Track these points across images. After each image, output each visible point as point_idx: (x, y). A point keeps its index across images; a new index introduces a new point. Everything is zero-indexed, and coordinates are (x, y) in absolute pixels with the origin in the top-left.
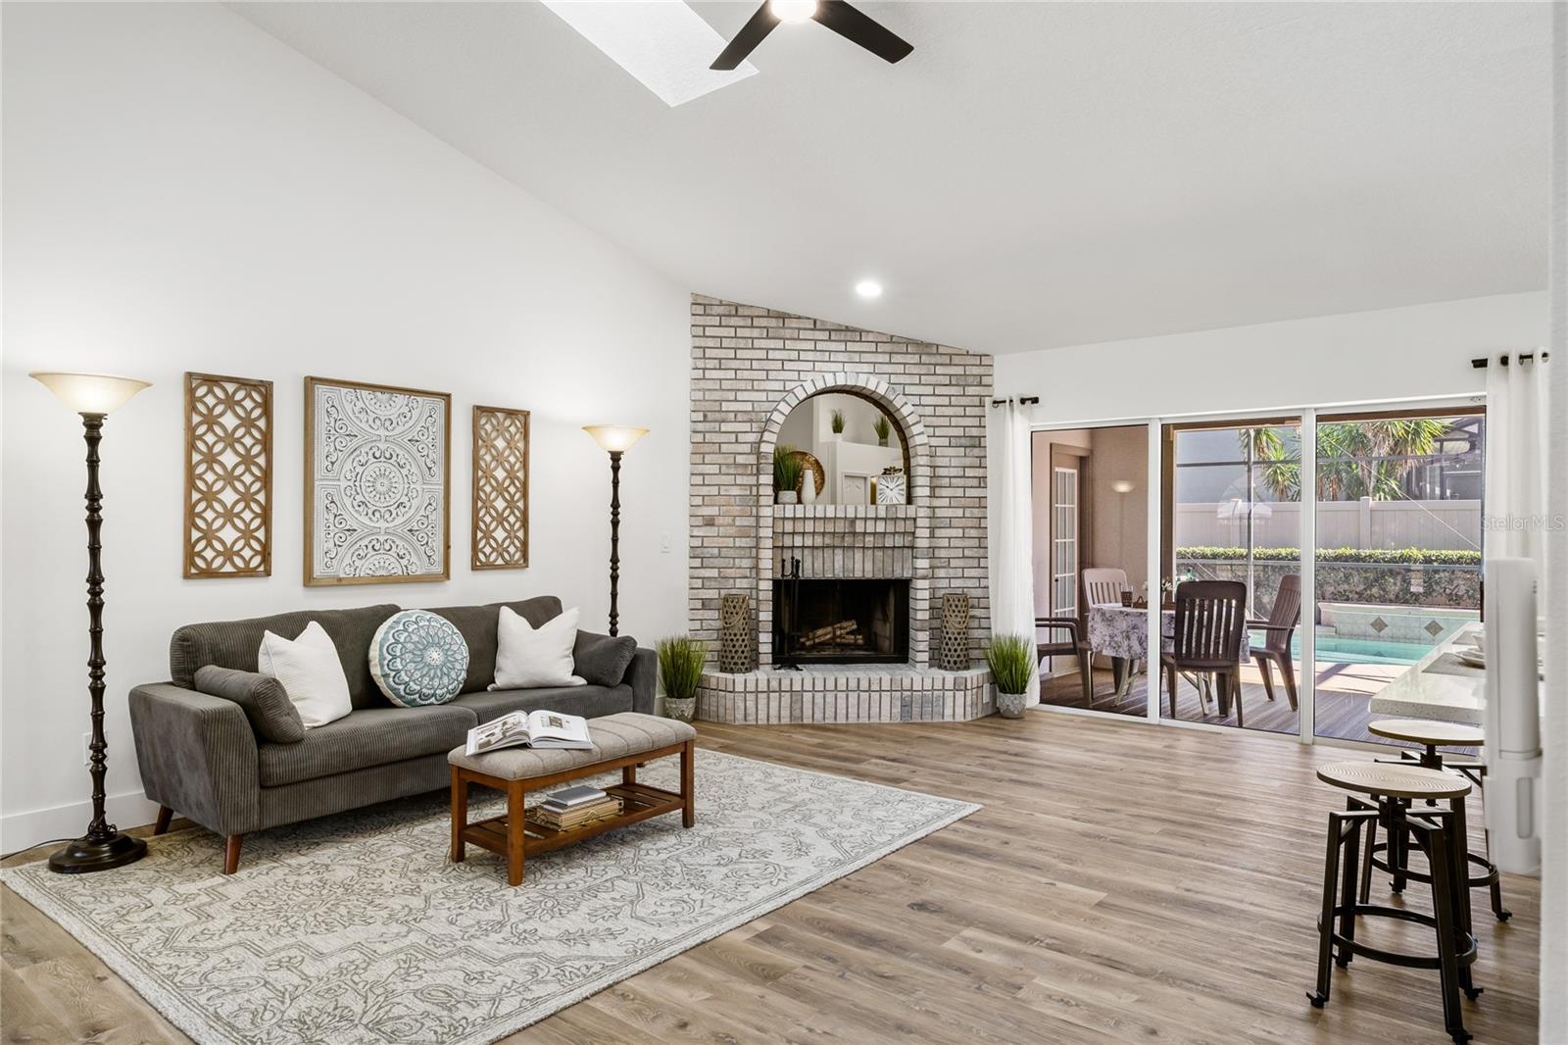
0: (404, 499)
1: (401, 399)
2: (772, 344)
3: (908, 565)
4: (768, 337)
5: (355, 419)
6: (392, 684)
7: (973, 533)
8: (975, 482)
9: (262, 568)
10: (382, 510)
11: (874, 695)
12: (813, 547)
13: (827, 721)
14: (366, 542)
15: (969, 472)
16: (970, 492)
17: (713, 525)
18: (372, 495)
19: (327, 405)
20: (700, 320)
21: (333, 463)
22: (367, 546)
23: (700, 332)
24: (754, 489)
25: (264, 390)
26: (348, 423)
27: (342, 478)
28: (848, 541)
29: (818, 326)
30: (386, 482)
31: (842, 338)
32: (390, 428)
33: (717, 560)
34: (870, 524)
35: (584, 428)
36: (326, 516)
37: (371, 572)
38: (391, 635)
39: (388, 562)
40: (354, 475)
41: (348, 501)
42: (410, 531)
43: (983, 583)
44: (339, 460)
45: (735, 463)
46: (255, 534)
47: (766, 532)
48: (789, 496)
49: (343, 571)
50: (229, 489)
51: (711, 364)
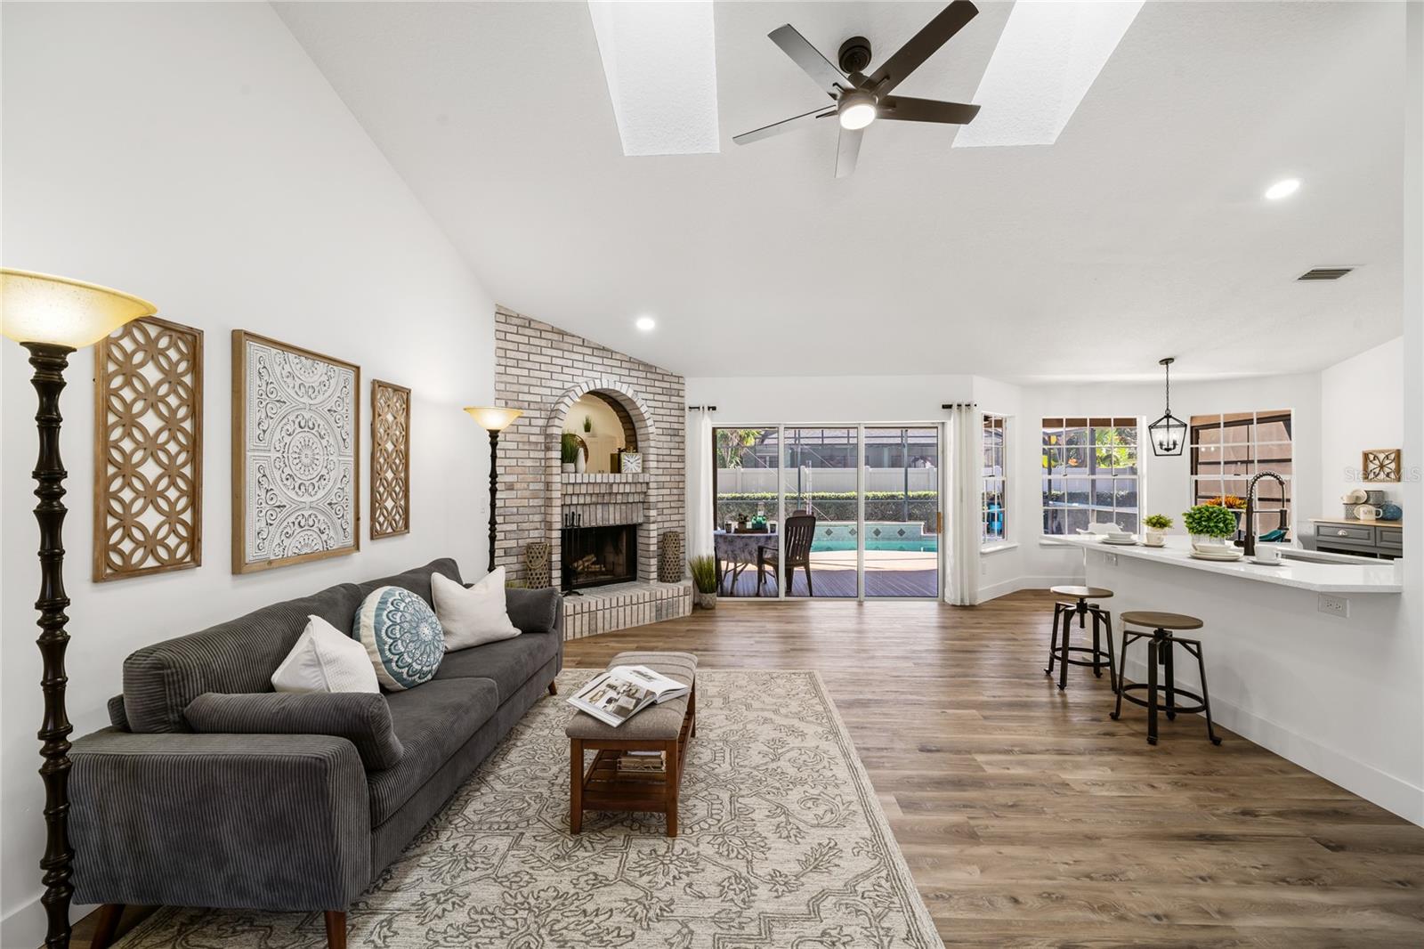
0: (324, 472)
1: (322, 367)
2: (555, 353)
3: (641, 514)
4: (552, 348)
5: (283, 383)
6: (395, 668)
7: (675, 491)
8: (676, 459)
9: (188, 559)
10: (307, 483)
11: (635, 607)
12: (584, 504)
13: (613, 629)
14: (292, 519)
15: (674, 452)
16: (674, 465)
17: (513, 489)
18: (298, 467)
19: (259, 366)
20: (503, 327)
21: (264, 431)
22: (294, 523)
23: (502, 336)
24: (543, 461)
25: (192, 340)
26: (277, 387)
27: (272, 449)
28: (607, 499)
29: (586, 344)
30: (309, 453)
31: (601, 355)
32: (313, 396)
33: (516, 517)
34: (621, 486)
35: (465, 409)
36: (258, 492)
37: (297, 551)
38: (384, 617)
39: (311, 538)
40: (282, 445)
41: (277, 474)
42: (330, 504)
43: (682, 523)
44: (271, 428)
45: (529, 442)
46: (182, 517)
47: (556, 494)
48: (570, 466)
49: (272, 551)
50: (150, 462)
51: (511, 362)
